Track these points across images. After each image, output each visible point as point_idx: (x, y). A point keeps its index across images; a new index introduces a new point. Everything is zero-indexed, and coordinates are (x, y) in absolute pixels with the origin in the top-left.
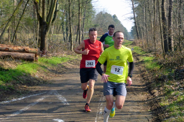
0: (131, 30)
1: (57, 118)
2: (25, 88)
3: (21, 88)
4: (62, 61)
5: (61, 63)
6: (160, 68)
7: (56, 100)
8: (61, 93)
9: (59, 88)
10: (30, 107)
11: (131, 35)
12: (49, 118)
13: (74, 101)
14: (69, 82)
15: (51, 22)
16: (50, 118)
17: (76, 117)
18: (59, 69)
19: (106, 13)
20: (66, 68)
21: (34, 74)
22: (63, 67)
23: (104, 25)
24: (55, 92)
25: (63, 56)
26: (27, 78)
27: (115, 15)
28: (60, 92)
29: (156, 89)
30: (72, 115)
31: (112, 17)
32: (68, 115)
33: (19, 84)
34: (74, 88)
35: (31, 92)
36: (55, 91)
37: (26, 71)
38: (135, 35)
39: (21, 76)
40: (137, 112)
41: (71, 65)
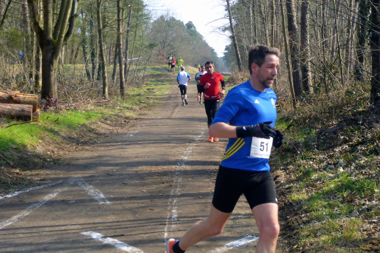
0: (225, 53)
1: (88, 229)
2: (18, 173)
3: (10, 174)
4: (87, 119)
5: (87, 122)
6: (287, 128)
7: (83, 196)
8: (92, 182)
9: (87, 172)
10: (31, 211)
11: (223, 64)
12: (72, 231)
13: (120, 196)
14: (107, 160)
15: (62, 39)
16: (74, 231)
17: (127, 228)
18: (83, 135)
19: (173, 19)
20: (97, 134)
21: (33, 146)
22: (90, 131)
23: (169, 45)
24: (80, 181)
25: (89, 109)
26: (20, 155)
27: (191, 22)
28: (90, 180)
29: (281, 169)
30: (118, 224)
31: (184, 27)
32: (109, 224)
33: (6, 167)
34: (117, 171)
35: (31, 182)
36: (80, 178)
37: (18, 141)
38: (233, 63)
39: (8, 149)
40: (245, 215)
41: (106, 126)
